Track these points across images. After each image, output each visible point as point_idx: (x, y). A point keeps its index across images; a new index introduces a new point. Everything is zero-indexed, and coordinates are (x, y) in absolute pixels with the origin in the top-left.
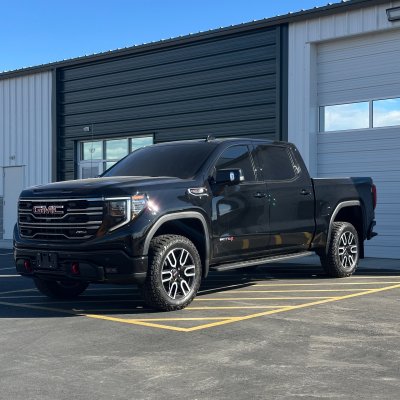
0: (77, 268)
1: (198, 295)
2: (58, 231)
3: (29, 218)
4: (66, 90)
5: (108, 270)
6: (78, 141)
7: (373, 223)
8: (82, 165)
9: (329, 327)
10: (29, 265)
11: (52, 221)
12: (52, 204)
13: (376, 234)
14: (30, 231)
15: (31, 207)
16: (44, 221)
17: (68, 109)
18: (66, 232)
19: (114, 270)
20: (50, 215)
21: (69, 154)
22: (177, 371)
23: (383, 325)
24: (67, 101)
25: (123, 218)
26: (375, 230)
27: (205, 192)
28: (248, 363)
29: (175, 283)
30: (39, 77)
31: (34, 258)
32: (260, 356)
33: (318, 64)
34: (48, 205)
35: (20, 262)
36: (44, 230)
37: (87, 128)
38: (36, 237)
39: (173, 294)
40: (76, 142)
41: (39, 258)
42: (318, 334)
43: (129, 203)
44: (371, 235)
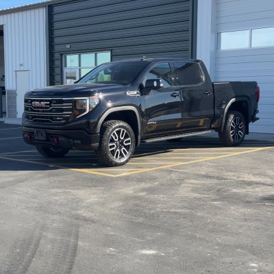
0: (58, 140)
1: (133, 157)
2: (47, 117)
3: (30, 109)
4: (55, 20)
5: (76, 142)
6: (63, 54)
7: (256, 111)
8: (65, 70)
9: (198, 175)
10: (30, 137)
11: (43, 111)
12: (42, 101)
13: (258, 119)
14: (30, 117)
15: (31, 103)
16: (38, 111)
17: (56, 33)
18: (51, 118)
19: (79, 142)
20: (41, 108)
21: (57, 63)
22: (102, 197)
23: (230, 174)
24: (55, 28)
25: (85, 110)
26: (257, 116)
27: (138, 93)
28: (143, 194)
29: (118, 150)
30: (37, 11)
31: (33, 133)
32: (151, 191)
33: (217, 4)
34: (40, 101)
35: (26, 135)
36: (39, 117)
37: (68, 46)
38: (34, 121)
39: (117, 157)
40: (61, 55)
41: (35, 134)
42: (190, 179)
43: (88, 101)
44: (254, 119)
